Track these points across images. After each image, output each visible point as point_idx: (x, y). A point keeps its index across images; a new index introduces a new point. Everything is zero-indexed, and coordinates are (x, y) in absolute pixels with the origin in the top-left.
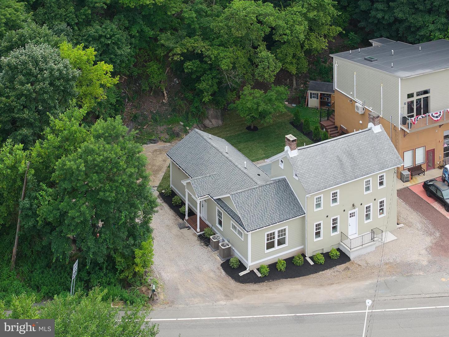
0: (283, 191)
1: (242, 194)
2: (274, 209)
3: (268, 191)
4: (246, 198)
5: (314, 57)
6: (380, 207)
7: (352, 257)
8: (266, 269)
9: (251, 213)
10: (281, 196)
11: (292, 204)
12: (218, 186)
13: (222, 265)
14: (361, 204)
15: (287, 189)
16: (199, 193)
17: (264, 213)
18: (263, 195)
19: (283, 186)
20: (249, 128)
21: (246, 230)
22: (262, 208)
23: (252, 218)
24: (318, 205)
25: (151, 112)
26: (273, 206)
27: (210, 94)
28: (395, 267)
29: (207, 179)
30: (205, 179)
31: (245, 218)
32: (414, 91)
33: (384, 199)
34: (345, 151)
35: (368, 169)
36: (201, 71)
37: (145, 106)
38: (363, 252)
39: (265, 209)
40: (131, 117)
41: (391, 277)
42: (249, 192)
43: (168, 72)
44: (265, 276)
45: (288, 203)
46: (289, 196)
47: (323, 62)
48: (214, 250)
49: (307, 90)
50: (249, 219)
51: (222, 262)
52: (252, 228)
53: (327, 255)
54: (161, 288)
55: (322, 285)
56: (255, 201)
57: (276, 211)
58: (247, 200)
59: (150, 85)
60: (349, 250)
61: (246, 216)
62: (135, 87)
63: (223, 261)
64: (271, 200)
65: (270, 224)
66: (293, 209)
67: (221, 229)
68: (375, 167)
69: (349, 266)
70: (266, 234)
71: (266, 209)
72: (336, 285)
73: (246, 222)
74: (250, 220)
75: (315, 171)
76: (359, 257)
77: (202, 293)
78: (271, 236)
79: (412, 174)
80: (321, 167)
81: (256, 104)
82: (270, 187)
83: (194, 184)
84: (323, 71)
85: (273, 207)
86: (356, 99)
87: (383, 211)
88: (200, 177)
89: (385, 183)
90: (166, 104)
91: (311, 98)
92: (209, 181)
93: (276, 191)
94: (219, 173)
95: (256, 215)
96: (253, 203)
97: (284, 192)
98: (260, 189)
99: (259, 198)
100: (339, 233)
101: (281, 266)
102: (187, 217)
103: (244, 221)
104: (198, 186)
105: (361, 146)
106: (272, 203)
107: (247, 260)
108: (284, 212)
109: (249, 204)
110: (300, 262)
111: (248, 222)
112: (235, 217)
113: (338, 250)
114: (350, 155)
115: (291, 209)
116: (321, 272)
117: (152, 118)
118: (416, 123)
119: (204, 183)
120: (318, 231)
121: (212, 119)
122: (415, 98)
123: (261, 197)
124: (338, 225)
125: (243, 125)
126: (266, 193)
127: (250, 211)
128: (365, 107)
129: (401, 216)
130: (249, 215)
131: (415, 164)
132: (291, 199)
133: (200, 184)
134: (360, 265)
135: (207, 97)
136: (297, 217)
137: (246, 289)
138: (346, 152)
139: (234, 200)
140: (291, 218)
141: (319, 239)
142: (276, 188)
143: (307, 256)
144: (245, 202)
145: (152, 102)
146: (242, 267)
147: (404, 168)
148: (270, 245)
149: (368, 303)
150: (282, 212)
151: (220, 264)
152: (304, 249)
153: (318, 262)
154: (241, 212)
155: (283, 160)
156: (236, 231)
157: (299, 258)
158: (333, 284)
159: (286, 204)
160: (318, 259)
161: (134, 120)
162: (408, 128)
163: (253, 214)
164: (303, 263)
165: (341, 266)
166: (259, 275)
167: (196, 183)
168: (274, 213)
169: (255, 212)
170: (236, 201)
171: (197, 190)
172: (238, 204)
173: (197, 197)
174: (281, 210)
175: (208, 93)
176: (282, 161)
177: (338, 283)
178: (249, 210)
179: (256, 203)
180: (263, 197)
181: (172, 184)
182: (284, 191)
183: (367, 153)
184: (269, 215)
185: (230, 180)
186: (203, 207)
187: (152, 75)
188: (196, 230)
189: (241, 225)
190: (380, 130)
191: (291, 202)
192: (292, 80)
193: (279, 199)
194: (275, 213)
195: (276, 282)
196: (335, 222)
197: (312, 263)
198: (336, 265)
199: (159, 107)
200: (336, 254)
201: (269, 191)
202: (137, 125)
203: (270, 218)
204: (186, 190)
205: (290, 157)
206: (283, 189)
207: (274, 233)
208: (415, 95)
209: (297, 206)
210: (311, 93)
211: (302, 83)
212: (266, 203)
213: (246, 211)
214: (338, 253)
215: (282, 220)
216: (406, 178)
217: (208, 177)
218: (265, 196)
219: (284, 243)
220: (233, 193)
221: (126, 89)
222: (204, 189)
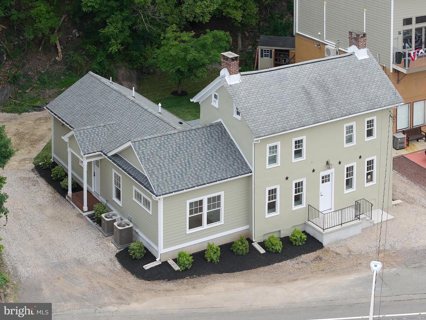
0: (217, 139)
1: (151, 142)
2: (202, 165)
3: (193, 139)
4: (156, 148)
5: (266, 13)
6: (368, 170)
7: (325, 242)
8: (188, 258)
9: (163, 169)
10: (214, 146)
11: (231, 158)
12: (115, 139)
13: (118, 256)
14: (340, 163)
15: (223, 137)
16: (86, 148)
17: (186, 170)
18: (185, 144)
19: (218, 133)
20: (175, 93)
21: (154, 194)
22: (183, 161)
23: (165, 176)
24: (273, 160)
25: (38, 72)
26: (200, 160)
27: (119, 41)
28: (394, 255)
29: (101, 130)
30: (97, 130)
31: (154, 176)
32: (414, 15)
33: (374, 158)
34: (314, 81)
35: (350, 106)
36: (107, 11)
37: (29, 64)
38: (343, 235)
39: (187, 163)
40: (9, 77)
41: (388, 269)
42: (163, 139)
43: (64, 21)
44: (187, 269)
45: (225, 157)
46: (226, 146)
47: (279, 18)
48: (106, 235)
49: (257, 46)
50: (160, 177)
51: (118, 251)
52: (164, 190)
53: (286, 241)
54: (12, 288)
55: (278, 282)
56: (171, 152)
57: (205, 167)
58: (159, 150)
59: (36, 33)
60: (321, 230)
61: (156, 173)
62: (17, 41)
63: (118, 249)
64: (197, 151)
65: (195, 185)
66: (232, 165)
67: (120, 203)
68: (361, 104)
69: (321, 255)
70: (188, 202)
71: (189, 164)
72: (301, 281)
73: (156, 181)
74: (162, 178)
75: (268, 105)
76: (337, 242)
77: (79, 295)
78: (197, 206)
79: (409, 138)
80: (277, 101)
81: (183, 51)
82: (197, 134)
83: (79, 136)
84: (279, 28)
85: (201, 162)
86: (327, 41)
87: (372, 177)
88: (88, 127)
89: (375, 132)
90: (59, 62)
91: (262, 56)
92: (103, 133)
93: (205, 138)
94: (119, 122)
95: (172, 172)
96: (167, 155)
97: (218, 141)
98: (181, 135)
99: (177, 148)
100: (305, 206)
101: (212, 254)
102: (70, 192)
103: (151, 179)
104: (85, 139)
105: (338, 75)
106: (199, 155)
107: (157, 244)
108: (218, 169)
109: (162, 156)
110: (243, 248)
111: (158, 181)
112: (139, 177)
113: (304, 232)
114: (322, 86)
115: (230, 165)
116: (277, 264)
117: (39, 80)
118: (416, 59)
119: (95, 135)
120: (272, 201)
121: (123, 81)
122: (414, 26)
123: (182, 147)
124: (304, 193)
125: (167, 90)
126: (190, 142)
127: (163, 166)
128: (340, 49)
129: (397, 190)
130: (160, 172)
131: (413, 126)
132: (229, 151)
133: (89, 136)
134: (339, 253)
135: (115, 46)
136: (238, 176)
137: (154, 288)
138: (317, 82)
139: (138, 150)
140: (229, 178)
141: (273, 214)
142: (205, 134)
143: (254, 241)
144: (155, 153)
145: (40, 60)
146: (149, 257)
147: (397, 130)
148: (195, 222)
149: (376, 266)
150: (215, 168)
151: (115, 254)
152: (249, 232)
153: (273, 249)
154: (148, 167)
155: (217, 94)
156: (141, 202)
157: (242, 242)
158: (297, 280)
159: (221, 158)
160: (272, 245)
161: (13, 81)
162: (405, 67)
163: (167, 171)
164: (248, 250)
165: (308, 254)
166: (176, 267)
167: (82, 135)
168: (201, 170)
169: (170, 167)
170: (140, 151)
171: (83, 144)
172: (143, 156)
173: (83, 155)
174: (214, 166)
175: (117, 40)
176: (216, 97)
177: (305, 278)
178: (161, 164)
179: (173, 155)
180: (185, 146)
181: (55, 153)
182: (219, 139)
183: (348, 85)
184: (194, 172)
185: (135, 129)
186: (94, 176)
187: (39, 19)
188: (82, 209)
189: (148, 187)
190: (367, 57)
191: (229, 155)
192: (237, 42)
193: (211, 150)
194: (203, 170)
195: (203, 279)
196: (299, 189)
197: (262, 251)
198: (300, 254)
199: (50, 65)
200: (301, 237)
201: (195, 139)
202: (18, 89)
203: (196, 177)
204: (69, 149)
205: (229, 84)
206: (216, 137)
207: (201, 202)
208: (414, 21)
209: (239, 161)
210: (262, 50)
211: (250, 45)
212: (190, 155)
213: (157, 165)
214: (304, 236)
215: (215, 180)
216: (400, 143)
217: (102, 127)
218: (188, 146)
219: (218, 220)
220: (135, 140)
221: (4, 42)
222: (95, 144)
